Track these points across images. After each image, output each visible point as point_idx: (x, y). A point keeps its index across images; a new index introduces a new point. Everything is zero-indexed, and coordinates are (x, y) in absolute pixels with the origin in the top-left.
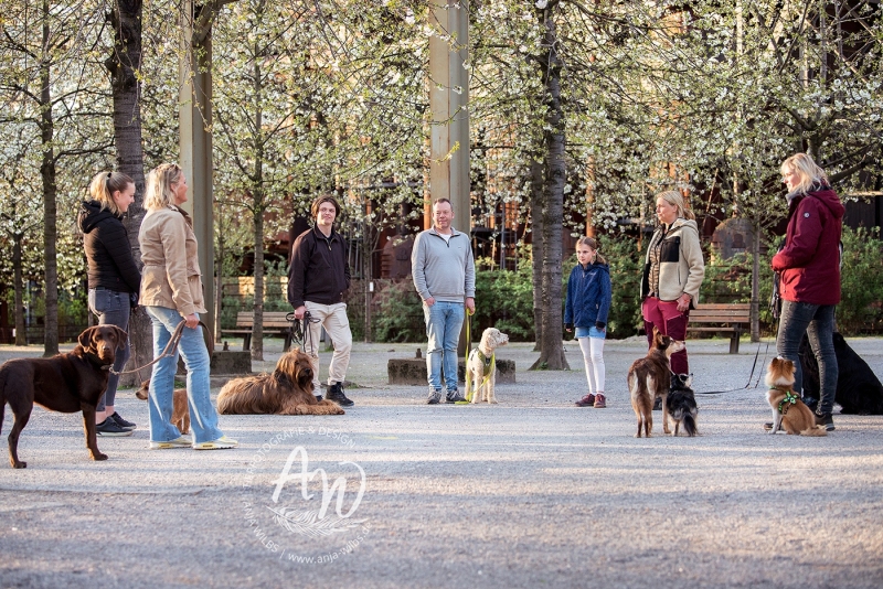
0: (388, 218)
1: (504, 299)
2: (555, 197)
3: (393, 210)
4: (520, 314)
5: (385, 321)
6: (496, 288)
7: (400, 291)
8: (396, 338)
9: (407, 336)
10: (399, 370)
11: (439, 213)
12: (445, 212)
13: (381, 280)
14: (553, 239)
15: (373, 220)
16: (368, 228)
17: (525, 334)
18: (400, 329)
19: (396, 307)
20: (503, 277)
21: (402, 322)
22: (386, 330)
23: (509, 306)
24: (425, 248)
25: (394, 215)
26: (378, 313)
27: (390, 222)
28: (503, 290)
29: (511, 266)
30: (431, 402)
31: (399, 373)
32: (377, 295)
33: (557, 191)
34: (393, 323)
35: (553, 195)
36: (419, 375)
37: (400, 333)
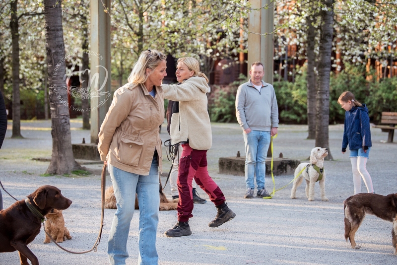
0: (220, 53)
1: (286, 99)
2: (326, 51)
3: (222, 48)
4: (296, 108)
5: (217, 110)
6: (281, 93)
7: (225, 93)
8: (223, 120)
9: (229, 119)
10: (225, 165)
11: (256, 72)
12: (260, 73)
13: (215, 86)
14: (324, 77)
15: (211, 53)
16: (207, 58)
17: (299, 120)
18: (225, 114)
19: (223, 102)
20: (286, 86)
21: (226, 111)
22: (217, 115)
23: (289, 103)
24: (245, 95)
25: (223, 51)
26: (213, 105)
27: (221, 55)
28: (286, 94)
29: (291, 79)
30: (247, 197)
31: (225, 167)
32: (212, 94)
33: (328, 47)
34: (221, 111)
35: (325, 49)
36: (239, 169)
37: (225, 117)
